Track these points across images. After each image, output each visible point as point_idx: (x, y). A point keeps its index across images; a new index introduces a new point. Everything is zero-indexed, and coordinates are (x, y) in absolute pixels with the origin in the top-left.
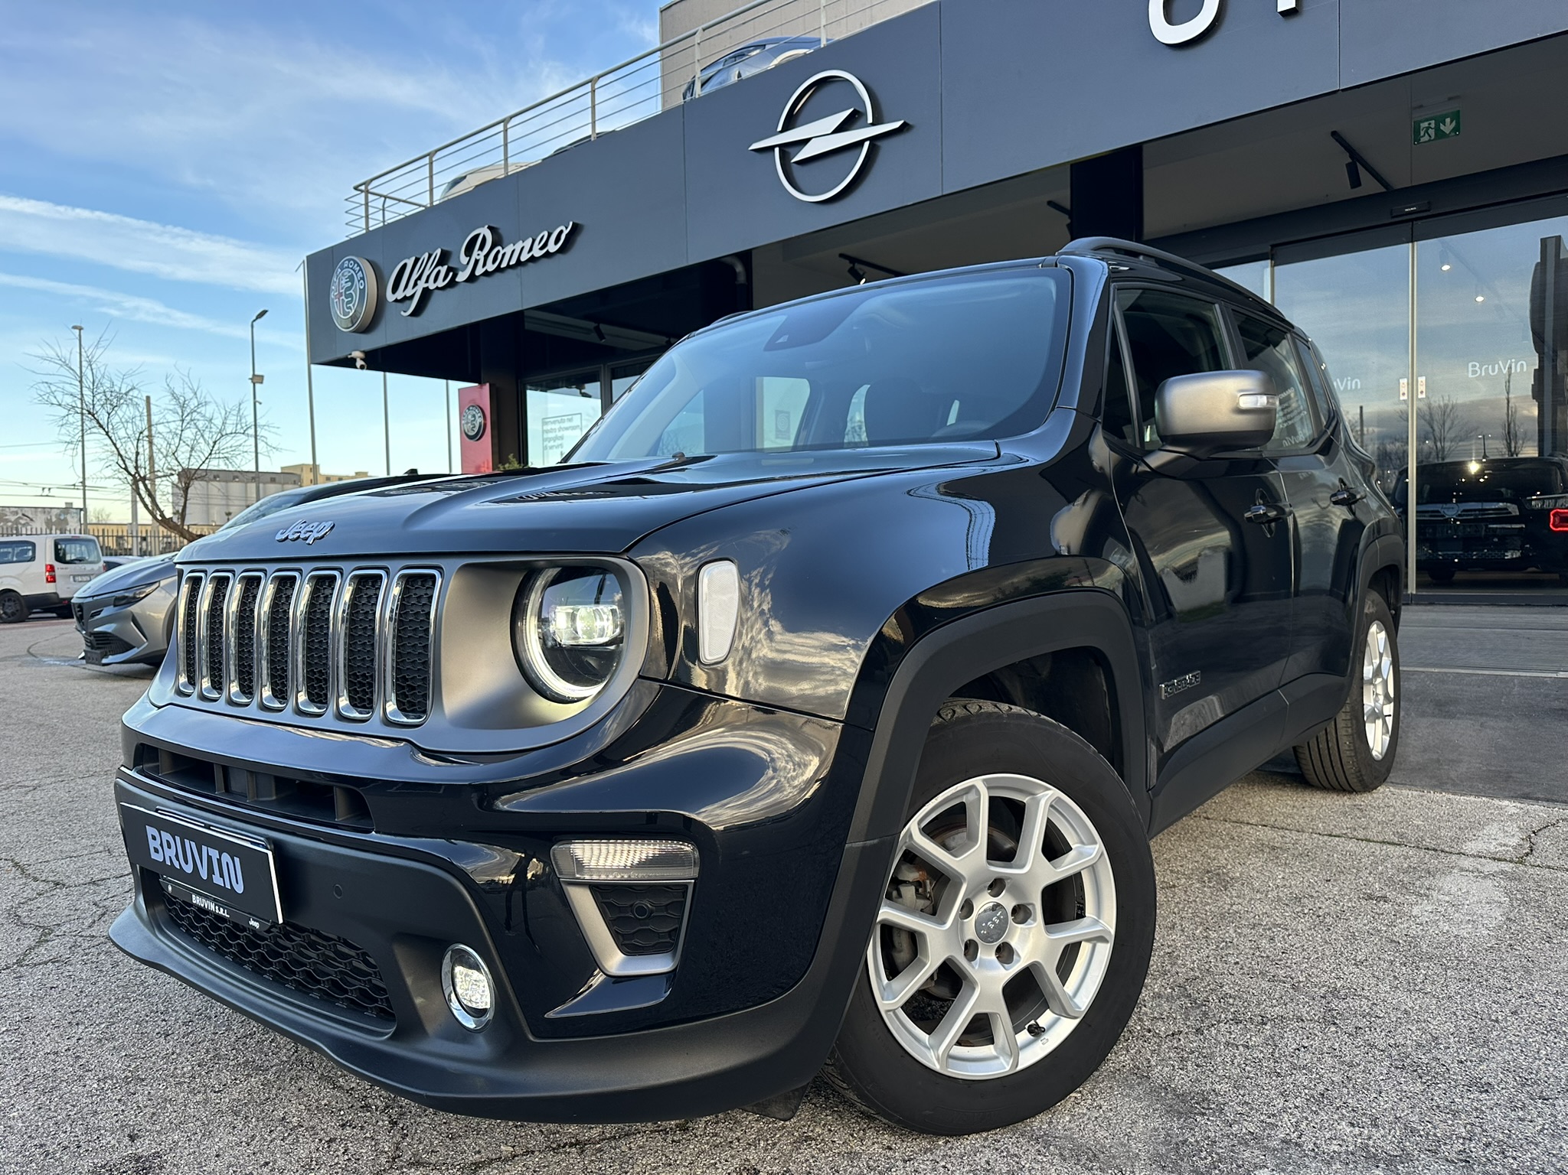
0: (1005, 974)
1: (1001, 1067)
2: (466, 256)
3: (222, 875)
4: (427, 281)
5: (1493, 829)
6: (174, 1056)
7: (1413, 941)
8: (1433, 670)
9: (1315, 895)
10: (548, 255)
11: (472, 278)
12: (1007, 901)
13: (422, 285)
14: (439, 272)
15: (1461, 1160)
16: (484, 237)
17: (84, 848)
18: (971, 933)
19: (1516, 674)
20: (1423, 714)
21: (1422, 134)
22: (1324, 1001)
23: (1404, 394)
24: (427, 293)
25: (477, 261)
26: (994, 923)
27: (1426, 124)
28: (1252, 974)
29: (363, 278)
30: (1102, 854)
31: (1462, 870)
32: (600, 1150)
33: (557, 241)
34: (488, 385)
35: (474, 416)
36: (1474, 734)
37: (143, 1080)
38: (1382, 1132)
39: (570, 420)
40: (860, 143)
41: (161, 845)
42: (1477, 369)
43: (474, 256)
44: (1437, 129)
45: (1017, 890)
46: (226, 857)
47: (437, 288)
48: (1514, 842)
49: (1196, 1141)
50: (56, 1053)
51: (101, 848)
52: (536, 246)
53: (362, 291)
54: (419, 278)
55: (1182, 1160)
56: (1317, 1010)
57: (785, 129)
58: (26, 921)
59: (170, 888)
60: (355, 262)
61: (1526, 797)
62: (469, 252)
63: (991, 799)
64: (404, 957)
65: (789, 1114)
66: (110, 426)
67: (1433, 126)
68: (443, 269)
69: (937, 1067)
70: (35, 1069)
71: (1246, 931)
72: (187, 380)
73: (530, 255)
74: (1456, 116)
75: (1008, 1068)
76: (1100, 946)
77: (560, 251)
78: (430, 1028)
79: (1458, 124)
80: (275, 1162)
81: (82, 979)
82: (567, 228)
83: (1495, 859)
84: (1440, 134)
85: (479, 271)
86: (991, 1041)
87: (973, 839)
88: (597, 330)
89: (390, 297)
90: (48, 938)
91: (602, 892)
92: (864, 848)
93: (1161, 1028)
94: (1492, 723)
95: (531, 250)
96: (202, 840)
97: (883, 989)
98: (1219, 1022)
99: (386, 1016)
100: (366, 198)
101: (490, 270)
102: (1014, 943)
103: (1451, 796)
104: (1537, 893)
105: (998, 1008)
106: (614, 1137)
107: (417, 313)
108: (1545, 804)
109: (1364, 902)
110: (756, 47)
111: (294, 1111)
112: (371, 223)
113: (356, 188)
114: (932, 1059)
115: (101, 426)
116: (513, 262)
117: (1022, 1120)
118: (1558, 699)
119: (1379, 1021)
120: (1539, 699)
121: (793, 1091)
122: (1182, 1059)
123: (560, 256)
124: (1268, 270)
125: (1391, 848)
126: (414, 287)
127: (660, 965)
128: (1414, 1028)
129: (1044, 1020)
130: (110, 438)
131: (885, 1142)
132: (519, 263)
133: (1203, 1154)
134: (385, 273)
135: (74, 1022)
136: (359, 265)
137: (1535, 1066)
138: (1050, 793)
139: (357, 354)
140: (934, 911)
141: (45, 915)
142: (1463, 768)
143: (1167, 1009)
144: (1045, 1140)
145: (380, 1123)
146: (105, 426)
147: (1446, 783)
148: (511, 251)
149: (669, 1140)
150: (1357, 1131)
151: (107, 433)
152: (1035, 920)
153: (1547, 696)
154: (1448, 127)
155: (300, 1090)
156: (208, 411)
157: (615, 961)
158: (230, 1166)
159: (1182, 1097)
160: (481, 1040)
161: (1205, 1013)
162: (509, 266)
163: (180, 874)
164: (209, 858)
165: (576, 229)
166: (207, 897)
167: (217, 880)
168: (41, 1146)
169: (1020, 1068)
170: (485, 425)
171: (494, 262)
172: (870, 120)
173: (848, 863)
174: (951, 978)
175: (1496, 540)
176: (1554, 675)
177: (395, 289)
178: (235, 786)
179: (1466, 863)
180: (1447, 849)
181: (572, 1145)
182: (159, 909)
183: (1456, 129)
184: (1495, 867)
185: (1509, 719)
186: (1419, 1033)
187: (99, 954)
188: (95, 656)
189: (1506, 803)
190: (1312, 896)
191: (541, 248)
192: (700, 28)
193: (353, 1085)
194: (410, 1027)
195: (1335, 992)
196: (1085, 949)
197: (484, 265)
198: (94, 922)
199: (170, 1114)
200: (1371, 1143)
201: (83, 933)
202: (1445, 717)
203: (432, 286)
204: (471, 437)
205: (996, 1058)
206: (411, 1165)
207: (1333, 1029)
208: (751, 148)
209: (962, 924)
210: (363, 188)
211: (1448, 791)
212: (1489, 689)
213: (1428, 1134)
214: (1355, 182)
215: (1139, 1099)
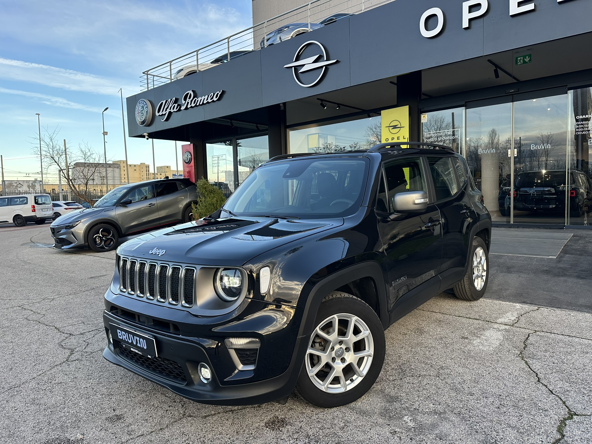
0: (343, 366)
1: (342, 390)
2: (184, 101)
3: (140, 344)
4: (170, 109)
5: (509, 314)
6: (120, 388)
7: (469, 351)
8: (510, 255)
9: (447, 337)
10: (213, 101)
11: (186, 108)
12: (344, 347)
13: (168, 110)
14: (175, 106)
15: (458, 413)
16: (191, 94)
17: (76, 322)
18: (333, 355)
19: (536, 256)
20: (502, 272)
21: (518, 62)
22: (438, 370)
23: (509, 155)
24: (170, 113)
25: (188, 103)
26: (340, 352)
27: (519, 58)
28: (421, 362)
29: (147, 107)
30: (370, 333)
31: (494, 328)
32: (237, 412)
33: (216, 97)
34: (192, 144)
35: (188, 155)
36: (516, 279)
37: (113, 395)
38: (441, 406)
39: (222, 157)
40: (322, 67)
41: (122, 335)
42: (534, 147)
43: (187, 101)
44: (523, 60)
45: (346, 343)
46: (141, 340)
47: (174, 112)
48: (513, 318)
49: (392, 409)
50: (87, 388)
51: (81, 322)
52: (209, 98)
53: (147, 112)
54: (167, 108)
55: (387, 414)
56: (435, 373)
57: (296, 60)
58: (65, 347)
59: (124, 346)
60: (144, 101)
61: (524, 302)
62: (185, 99)
63: (339, 320)
64: (188, 365)
65: (285, 403)
66: (59, 162)
67: (522, 59)
68: (176, 105)
69: (324, 390)
70: (82, 392)
71: (423, 349)
72: (86, 146)
73: (207, 101)
74: (530, 56)
75: (344, 390)
76: (369, 357)
77: (217, 100)
78: (195, 383)
79: (531, 59)
80: (153, 416)
81: (87, 365)
82: (220, 92)
83: (505, 324)
84: (525, 62)
85: (189, 106)
86: (340, 383)
87: (334, 331)
88: (231, 123)
89: (157, 114)
90: (73, 352)
91: (237, 350)
92: (302, 338)
93: (391, 378)
94: (522, 275)
95: (207, 99)
96: (134, 335)
97: (310, 370)
98: (407, 376)
99: (184, 380)
100: (147, 77)
101: (193, 106)
102: (345, 358)
103: (501, 302)
104: (512, 336)
105: (341, 375)
106: (241, 409)
107: (167, 120)
108: (529, 305)
109: (460, 339)
110: (286, 27)
111: (156, 403)
112: (149, 86)
113: (143, 73)
114: (323, 388)
115: (56, 162)
116: (201, 103)
117: (348, 404)
118: (546, 266)
119: (451, 376)
120: (540, 266)
121: (286, 397)
122: (395, 387)
123: (217, 101)
124: (464, 110)
125: (476, 321)
126: (165, 111)
127: (251, 368)
128: (460, 378)
129: (354, 377)
130: (59, 166)
131: (312, 410)
132: (203, 104)
133: (393, 412)
134: (155, 105)
135: (89, 378)
136: (145, 102)
137: (488, 389)
138: (355, 318)
139: (145, 134)
140: (324, 350)
141: (70, 345)
142: (508, 292)
143: (394, 372)
144: (353, 409)
145: (179, 406)
146: (57, 162)
147: (501, 297)
148: (200, 99)
149: (255, 410)
150: (434, 406)
151: (58, 165)
152: (351, 351)
153: (543, 265)
154: (527, 59)
155: (156, 397)
156: (93, 156)
157: (241, 367)
158: (141, 417)
159: (391, 397)
160: (208, 386)
161: (405, 374)
162: (199, 105)
163: (128, 342)
164: (136, 340)
165: (223, 93)
166: (135, 349)
167: (138, 345)
168: (91, 413)
169: (347, 390)
170: (192, 158)
171: (194, 103)
172: (325, 59)
173: (298, 342)
174: (328, 367)
175: (546, 201)
176: (548, 257)
177: (159, 112)
178: (141, 320)
179: (496, 326)
180: (492, 321)
181: (230, 411)
182: (117, 349)
183: (529, 61)
184: (503, 327)
185: (528, 274)
186: (461, 379)
187: (90, 358)
188: (59, 246)
189: (518, 304)
190: (446, 337)
191: (211, 99)
192: (266, 21)
193: (170, 396)
194: (190, 383)
195: (442, 368)
196: (366, 358)
197: (191, 104)
198: (86, 347)
199: (122, 404)
200: (437, 409)
201: (83, 351)
202: (509, 273)
203: (172, 111)
204: (186, 163)
205: (341, 388)
206: (188, 416)
207: (438, 378)
208: (284, 67)
209: (331, 353)
210: (146, 73)
211: (501, 301)
212: (526, 262)
213: (452, 407)
214: (497, 76)
215: (380, 398)
